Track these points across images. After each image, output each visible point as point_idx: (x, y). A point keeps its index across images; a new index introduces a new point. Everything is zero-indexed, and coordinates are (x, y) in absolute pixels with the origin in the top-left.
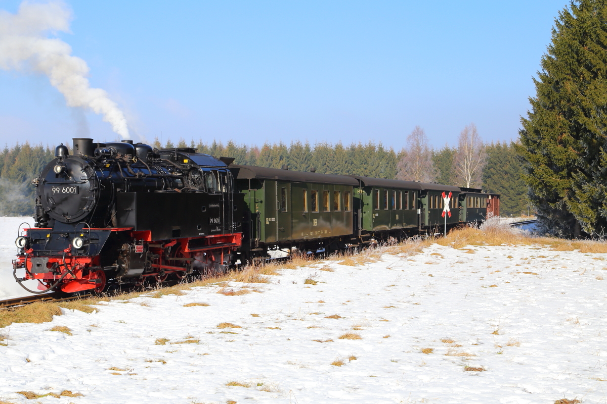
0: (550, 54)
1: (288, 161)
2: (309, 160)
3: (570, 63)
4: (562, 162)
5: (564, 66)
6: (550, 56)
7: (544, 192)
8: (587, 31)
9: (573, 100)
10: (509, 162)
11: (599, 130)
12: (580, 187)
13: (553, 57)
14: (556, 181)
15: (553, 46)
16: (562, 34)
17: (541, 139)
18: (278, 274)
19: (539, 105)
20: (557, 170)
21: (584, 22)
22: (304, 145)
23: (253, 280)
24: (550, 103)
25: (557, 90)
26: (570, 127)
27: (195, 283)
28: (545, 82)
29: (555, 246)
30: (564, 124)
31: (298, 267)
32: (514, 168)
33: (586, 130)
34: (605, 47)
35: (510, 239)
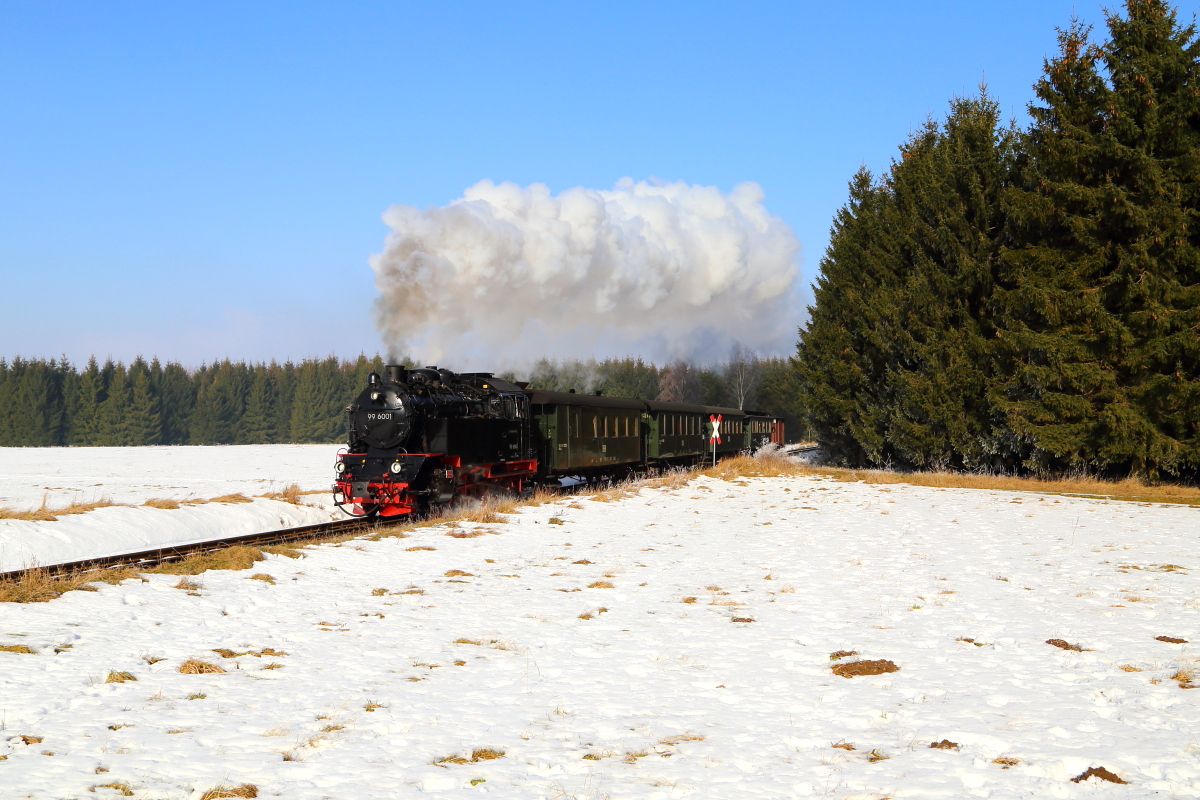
3: (852, 268)
4: (845, 381)
5: (844, 271)
6: (829, 259)
7: (826, 415)
8: (868, 232)
9: (856, 310)
10: (787, 380)
11: (884, 344)
12: (864, 408)
13: (833, 261)
14: (839, 402)
16: (841, 235)
17: (822, 354)
18: (518, 513)
19: (819, 315)
20: (840, 390)
21: (865, 223)
23: (488, 520)
24: (831, 313)
25: (838, 298)
26: (853, 340)
27: (421, 523)
29: (838, 477)
30: (846, 337)
31: (541, 504)
32: (792, 387)
33: (870, 345)
34: (888, 251)
35: (787, 469)
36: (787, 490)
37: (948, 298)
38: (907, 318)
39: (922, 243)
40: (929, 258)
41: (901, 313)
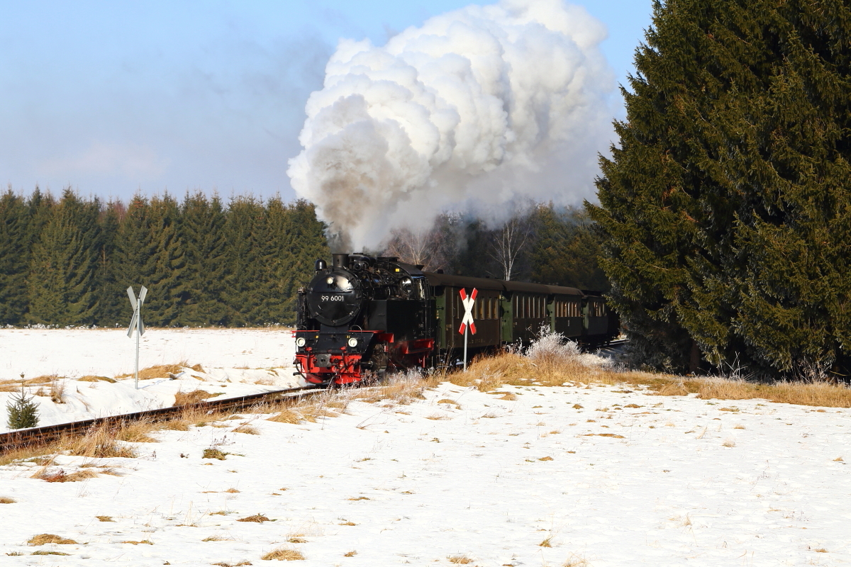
0: (651, 44)
1: (180, 229)
2: (219, 227)
3: (685, 62)
4: (670, 238)
5: (673, 66)
6: (650, 48)
7: (639, 291)
8: (713, 5)
9: (689, 128)
10: (581, 236)
11: (732, 182)
12: (699, 282)
13: (656, 50)
14: (660, 271)
15: (656, 31)
16: (670, 9)
17: (635, 197)
18: (152, 440)
19: (631, 136)
20: (661, 252)
22: (209, 199)
23: (104, 452)
24: (650, 132)
25: (663, 111)
26: (683, 176)
28: (641, 94)
29: (656, 387)
30: (673, 170)
31: (193, 427)
32: (588, 248)
33: (711, 182)
34: (743, 36)
35: (579, 373)
36: (577, 407)
37: (836, 110)
38: (769, 142)
39: (798, 23)
40: (807, 47)
41: (759, 133)
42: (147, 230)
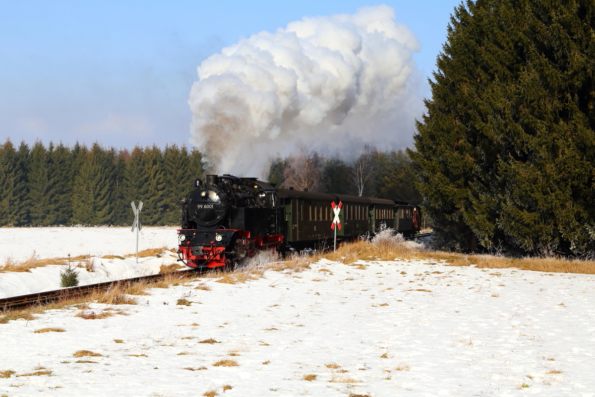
0: (446, 53)
1: (162, 166)
2: (186, 165)
3: (467, 64)
4: (459, 171)
5: (460, 66)
6: (446, 55)
7: (440, 203)
8: (484, 30)
9: (470, 104)
10: (405, 170)
11: (496, 136)
12: (477, 197)
13: (450, 56)
14: (453, 190)
15: (449, 45)
16: (458, 32)
17: (437, 145)
18: (147, 294)
19: (435, 108)
20: (454, 179)
21: (481, 20)
22: (180, 148)
23: (118, 301)
24: (446, 106)
25: (453, 92)
26: (467, 133)
27: (51, 305)
28: (441, 83)
29: (451, 261)
30: (460, 129)
31: (170, 286)
32: (409, 176)
33: (483, 136)
34: (502, 48)
35: (404, 253)
36: (403, 273)
37: (559, 92)
38: (518, 112)
39: (535, 40)
40: (541, 54)
41: (513, 107)
42: (142, 167)
